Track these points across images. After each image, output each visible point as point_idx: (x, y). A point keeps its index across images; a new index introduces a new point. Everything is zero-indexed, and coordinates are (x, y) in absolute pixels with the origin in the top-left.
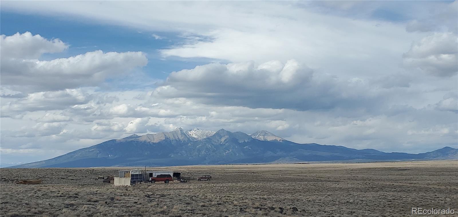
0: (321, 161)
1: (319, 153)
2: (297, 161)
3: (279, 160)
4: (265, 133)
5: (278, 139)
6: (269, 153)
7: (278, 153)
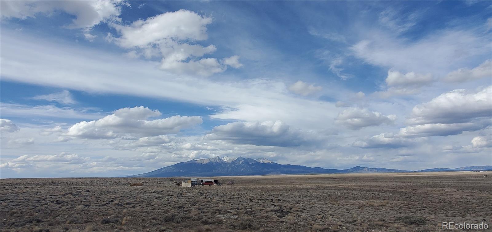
1: (292, 170)
2: (280, 174)
3: (271, 173)
4: (263, 159)
5: (271, 162)
7: (270, 170)
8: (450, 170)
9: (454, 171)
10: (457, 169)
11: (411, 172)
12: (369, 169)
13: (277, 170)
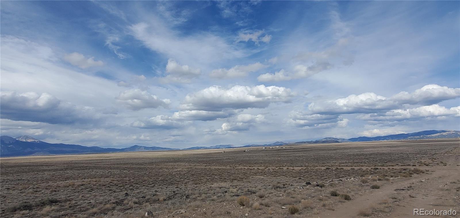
0: (64, 153)
1: (64, 149)
2: (49, 154)
3: (36, 153)
4: (27, 137)
5: (36, 141)
6: (29, 150)
7: (35, 149)
8: (206, 148)
9: (209, 148)
10: (211, 147)
11: (179, 150)
12: (145, 148)
13: (45, 150)
